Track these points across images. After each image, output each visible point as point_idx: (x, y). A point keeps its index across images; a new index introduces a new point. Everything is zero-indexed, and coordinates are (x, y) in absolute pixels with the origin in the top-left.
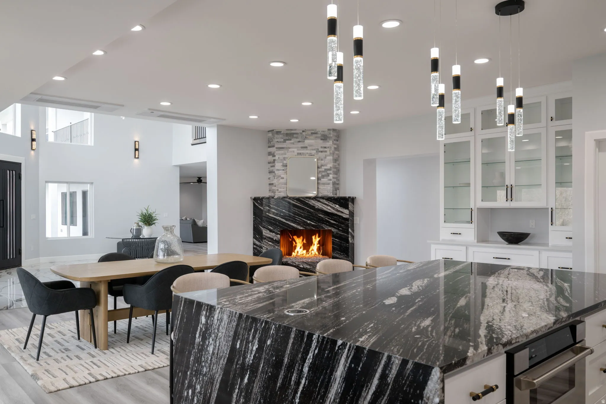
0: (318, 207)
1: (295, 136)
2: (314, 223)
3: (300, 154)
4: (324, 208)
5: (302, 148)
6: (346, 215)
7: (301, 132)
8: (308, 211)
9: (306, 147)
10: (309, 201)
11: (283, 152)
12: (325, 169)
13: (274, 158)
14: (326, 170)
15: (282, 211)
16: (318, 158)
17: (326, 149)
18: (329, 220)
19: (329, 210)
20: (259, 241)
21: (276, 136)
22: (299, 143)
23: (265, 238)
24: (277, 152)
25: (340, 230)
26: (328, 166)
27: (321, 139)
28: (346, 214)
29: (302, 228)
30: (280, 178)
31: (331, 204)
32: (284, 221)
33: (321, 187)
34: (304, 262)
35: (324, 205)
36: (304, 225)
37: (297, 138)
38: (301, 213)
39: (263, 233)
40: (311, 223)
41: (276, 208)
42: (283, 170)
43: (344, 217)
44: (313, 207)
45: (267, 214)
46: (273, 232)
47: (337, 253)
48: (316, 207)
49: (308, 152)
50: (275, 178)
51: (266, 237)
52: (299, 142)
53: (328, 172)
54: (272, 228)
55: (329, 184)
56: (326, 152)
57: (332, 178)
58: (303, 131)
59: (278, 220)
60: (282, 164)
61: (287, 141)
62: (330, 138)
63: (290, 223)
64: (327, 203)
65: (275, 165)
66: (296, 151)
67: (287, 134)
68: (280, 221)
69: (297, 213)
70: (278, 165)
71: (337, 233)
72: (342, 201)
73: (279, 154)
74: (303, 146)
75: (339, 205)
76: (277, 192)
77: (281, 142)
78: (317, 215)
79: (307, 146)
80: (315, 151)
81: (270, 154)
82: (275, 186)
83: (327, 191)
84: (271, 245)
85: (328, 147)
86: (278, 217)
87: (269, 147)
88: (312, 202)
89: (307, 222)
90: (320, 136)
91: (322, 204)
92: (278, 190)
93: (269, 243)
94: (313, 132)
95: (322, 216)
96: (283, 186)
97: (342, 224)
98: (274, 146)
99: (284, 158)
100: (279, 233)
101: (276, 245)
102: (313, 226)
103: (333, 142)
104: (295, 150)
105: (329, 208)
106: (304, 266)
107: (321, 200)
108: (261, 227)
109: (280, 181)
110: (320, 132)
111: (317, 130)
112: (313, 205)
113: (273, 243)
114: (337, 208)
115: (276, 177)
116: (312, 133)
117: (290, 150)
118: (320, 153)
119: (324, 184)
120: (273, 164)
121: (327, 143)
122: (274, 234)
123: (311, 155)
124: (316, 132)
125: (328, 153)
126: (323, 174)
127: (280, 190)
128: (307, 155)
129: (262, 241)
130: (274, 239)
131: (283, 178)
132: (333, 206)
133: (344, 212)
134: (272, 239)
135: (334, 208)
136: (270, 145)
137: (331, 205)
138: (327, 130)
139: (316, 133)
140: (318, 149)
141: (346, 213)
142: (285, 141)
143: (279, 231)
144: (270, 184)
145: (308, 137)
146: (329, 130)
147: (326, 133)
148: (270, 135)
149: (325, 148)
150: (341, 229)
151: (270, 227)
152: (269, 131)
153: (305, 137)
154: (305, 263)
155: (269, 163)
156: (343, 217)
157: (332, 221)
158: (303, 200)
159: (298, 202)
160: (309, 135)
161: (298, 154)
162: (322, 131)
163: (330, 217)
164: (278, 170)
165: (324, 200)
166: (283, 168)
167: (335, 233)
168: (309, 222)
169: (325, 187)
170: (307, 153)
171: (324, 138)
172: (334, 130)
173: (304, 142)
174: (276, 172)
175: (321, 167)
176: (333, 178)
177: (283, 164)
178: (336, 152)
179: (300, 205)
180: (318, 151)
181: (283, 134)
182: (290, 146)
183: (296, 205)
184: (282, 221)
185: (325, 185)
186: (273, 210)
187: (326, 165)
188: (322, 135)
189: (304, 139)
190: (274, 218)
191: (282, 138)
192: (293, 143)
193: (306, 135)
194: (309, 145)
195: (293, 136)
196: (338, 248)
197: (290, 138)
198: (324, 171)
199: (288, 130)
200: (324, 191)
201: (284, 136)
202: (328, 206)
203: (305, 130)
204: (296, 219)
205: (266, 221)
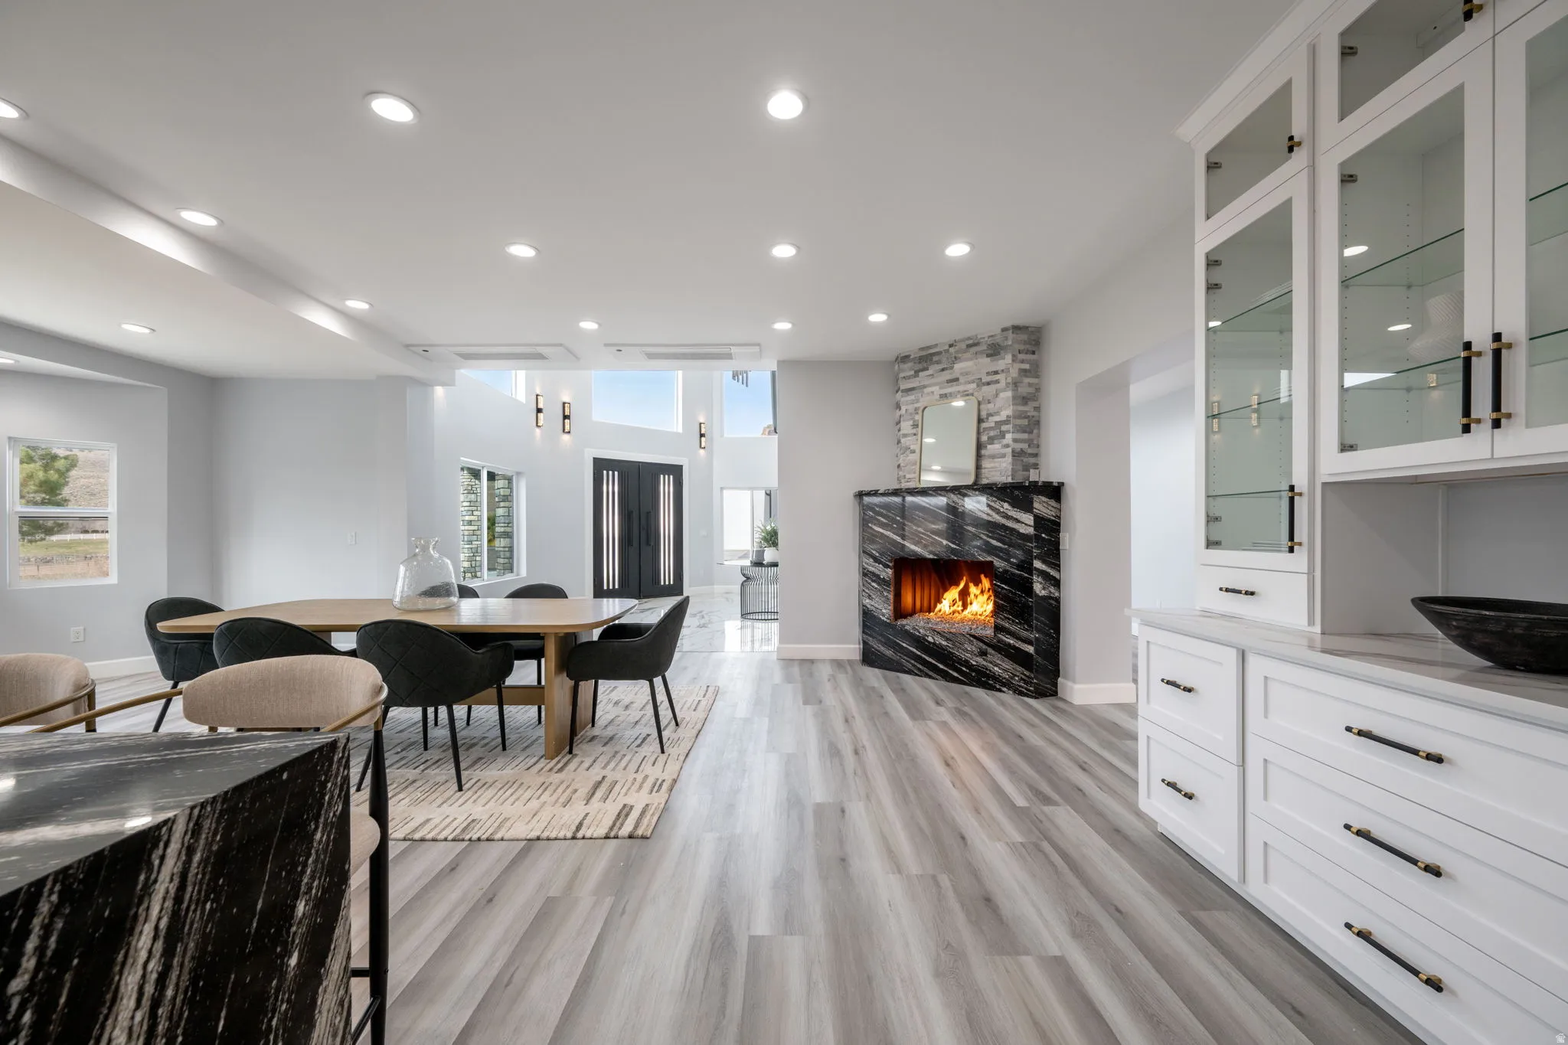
0: (965, 509)
1: (935, 358)
2: (956, 544)
3: (946, 395)
4: (976, 510)
5: (949, 381)
6: (1026, 527)
7: (947, 347)
8: (944, 519)
9: (957, 379)
10: (946, 496)
11: (913, 397)
12: (996, 422)
13: (900, 413)
14: (999, 424)
15: (895, 519)
16: (981, 399)
17: (997, 377)
18: (988, 539)
19: (988, 514)
21: (904, 366)
22: (944, 372)
23: (866, 575)
24: (902, 399)
25: (1012, 563)
26: (1003, 416)
27: (988, 356)
28: (1026, 524)
29: (931, 556)
30: (908, 452)
31: (991, 501)
32: (899, 539)
33: (986, 464)
36: (936, 548)
37: (938, 362)
38: (930, 522)
39: (864, 564)
40: (951, 544)
41: (884, 512)
42: (914, 435)
43: (1021, 531)
44: (954, 509)
45: (870, 525)
46: (880, 562)
47: (1006, 618)
48: (960, 510)
49: (961, 388)
50: (902, 454)
51: (868, 571)
52: (943, 370)
55: (1003, 456)
56: (997, 382)
57: (1011, 442)
58: (951, 346)
59: (888, 537)
60: (911, 423)
61: (920, 374)
62: (1005, 348)
63: (909, 545)
64: (984, 500)
65: (902, 425)
66: (937, 391)
67: (921, 359)
68: (892, 539)
69: (923, 522)
70: (906, 426)
71: (1005, 571)
72: (1016, 493)
73: (908, 403)
74: (949, 377)
75: (1009, 503)
76: (903, 481)
77: (909, 377)
78: (962, 527)
79: (958, 376)
80: (974, 386)
81: (897, 406)
82: (901, 470)
83: (1000, 472)
84: (876, 588)
85: (1003, 371)
86: (889, 533)
87: (896, 392)
88: (953, 498)
89: (941, 543)
90: (985, 347)
92: (904, 477)
93: (874, 584)
94: (971, 342)
95: (973, 530)
96: (912, 467)
97: (1018, 549)
98: (900, 389)
99: (916, 409)
100: (891, 564)
101: (885, 589)
102: (953, 551)
103: (1014, 356)
104: (936, 389)
105: (987, 509)
109: (908, 458)
110: (986, 339)
111: (979, 337)
112: (954, 504)
113: (879, 584)
114: (1005, 511)
115: (904, 451)
116: (969, 346)
117: (926, 390)
118: (985, 388)
119: (993, 457)
121: (1001, 362)
122: (881, 566)
124: (976, 341)
125: (1003, 384)
126: (992, 433)
127: (908, 476)
130: (881, 577)
131: (913, 452)
132: (998, 505)
133: (1022, 520)
134: (878, 576)
136: (896, 388)
137: (992, 504)
138: (999, 331)
139: (977, 344)
140: (981, 379)
141: (1027, 522)
142: (917, 373)
143: (890, 561)
144: (898, 467)
145: (960, 355)
146: (1004, 330)
147: (999, 339)
148: (896, 366)
149: (996, 373)
150: (1015, 561)
151: (875, 552)
153: (955, 358)
154: (938, 633)
155: (894, 425)
156: (1018, 532)
157: (994, 542)
158: (934, 494)
160: (965, 352)
161: (941, 396)
162: (989, 337)
163: (989, 531)
164: (905, 436)
165: (977, 493)
166: (914, 431)
167: (1001, 570)
168: (945, 542)
169: (997, 465)
170: (959, 392)
171: (994, 350)
172: (1016, 328)
173: (952, 368)
174: (902, 441)
175: (987, 418)
176: (1015, 441)
177: (914, 421)
178: (1027, 380)
179: (928, 506)
180: (981, 383)
181: (914, 359)
182: (926, 383)
183: (921, 505)
184: (895, 540)
185: (996, 460)
186: (880, 518)
187: (997, 413)
188: (989, 345)
189: (953, 361)
190: (882, 534)
191: (911, 369)
192: (932, 375)
193: (956, 352)
194: (961, 374)
195: (931, 360)
196: (1006, 606)
197: (925, 365)
198: (992, 427)
199: (922, 349)
200: (993, 473)
201: (916, 363)
202: (985, 507)
203: (954, 342)
204: (921, 535)
205: (868, 540)
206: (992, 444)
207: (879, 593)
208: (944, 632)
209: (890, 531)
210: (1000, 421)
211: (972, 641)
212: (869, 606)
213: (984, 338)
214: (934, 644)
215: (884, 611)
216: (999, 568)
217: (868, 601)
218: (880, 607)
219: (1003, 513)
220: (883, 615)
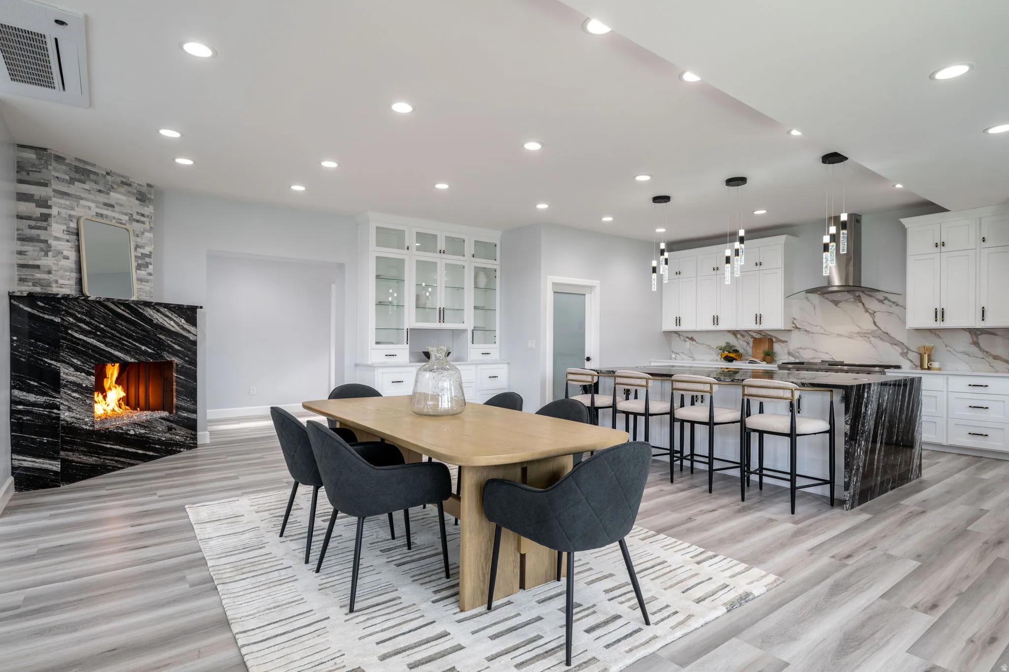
0: (156, 320)
1: (92, 176)
2: (151, 349)
3: (102, 215)
4: (165, 323)
5: (105, 204)
6: (193, 336)
7: (105, 173)
8: (144, 330)
9: (112, 206)
10: (144, 310)
11: (68, 203)
12: (142, 254)
13: (45, 211)
15: (99, 327)
17: (143, 219)
18: (173, 344)
19: (173, 326)
20: (44, 394)
21: (54, 164)
22: (101, 194)
23: (65, 386)
24: (53, 199)
25: (186, 361)
26: (147, 250)
27: (138, 199)
28: (193, 334)
29: (133, 360)
30: (60, 257)
31: (174, 316)
32: (102, 346)
34: (136, 424)
35: (165, 318)
36: (137, 353)
37: (95, 182)
38: (132, 331)
39: (62, 374)
40: (147, 349)
41: (88, 319)
42: (68, 241)
43: (191, 338)
44: (149, 321)
45: (70, 331)
46: (81, 371)
47: (183, 399)
48: (154, 322)
49: (116, 215)
50: (46, 255)
51: (67, 382)
52: (100, 191)
53: (147, 260)
54: (79, 363)
55: (148, 281)
56: (143, 223)
58: (108, 174)
59: (91, 344)
60: (65, 227)
61: (76, 183)
62: (149, 200)
63: (112, 351)
64: (170, 315)
65: (49, 225)
66: (95, 209)
67: (77, 170)
68: (95, 346)
69: (125, 331)
70: (56, 229)
71: (183, 366)
72: (189, 312)
73: (60, 206)
74: (106, 201)
75: (185, 320)
76: (54, 285)
77: (63, 180)
78: (156, 335)
79: (113, 203)
80: (127, 218)
81: (24, 197)
82: (49, 272)
83: (146, 294)
84: (77, 398)
85: (148, 216)
86: (92, 340)
87: (21, 181)
88: (149, 312)
89: (140, 349)
90: (135, 191)
91: (163, 316)
92: (56, 282)
93: (74, 394)
94: (124, 180)
95: (163, 337)
96: (67, 274)
97: (189, 351)
98: (45, 185)
99: (70, 216)
100: (94, 371)
101: (87, 397)
102: (150, 355)
104: (93, 205)
105: (172, 323)
106: (136, 430)
107: (162, 309)
109: (61, 263)
110: (136, 185)
111: (130, 180)
112: (150, 317)
113: (81, 393)
115: (50, 254)
116: (123, 183)
117: (82, 202)
118: (134, 223)
120: (44, 224)
121: (146, 208)
122: (83, 374)
123: (121, 223)
124: (129, 182)
125: (147, 226)
127: (61, 281)
128: (114, 221)
129: (59, 392)
130: (84, 385)
131: (67, 258)
132: (177, 320)
133: (191, 331)
134: (79, 385)
135: (178, 325)
136: (24, 175)
137: (175, 319)
138: (145, 184)
139: (129, 185)
140: (132, 215)
141: (194, 333)
142: (72, 181)
143: (93, 368)
144: (23, 266)
145: (115, 186)
146: (149, 185)
147: (144, 189)
148: (31, 155)
149: (143, 215)
150: (187, 359)
151: (75, 361)
152: (22, 146)
153: (112, 186)
154: (139, 424)
155: (20, 218)
156: (189, 339)
157: (176, 347)
158: (135, 307)
159: (127, 310)
160: (118, 185)
161: (98, 214)
162: (138, 184)
163: (174, 339)
164: (57, 239)
165: (166, 310)
167: (180, 366)
168: (143, 348)
169: (143, 287)
170: (114, 217)
171: (142, 198)
173: (108, 194)
174: (52, 243)
175: (137, 249)
177: (68, 227)
179: (130, 316)
180: (132, 219)
181: (68, 165)
182: (82, 195)
183: (123, 315)
184: (99, 348)
186: (82, 325)
187: (142, 247)
188: (139, 191)
189: (109, 188)
190: (84, 341)
191: (65, 173)
192: (89, 191)
193: (113, 182)
194: (117, 204)
195: (89, 176)
196: (183, 391)
197: (82, 177)
198: (139, 257)
199: (77, 159)
200: (141, 293)
201: (70, 169)
202: (171, 320)
203: (110, 172)
204: (124, 342)
205: (67, 348)
206: (140, 270)
207: (81, 403)
208: (143, 422)
209: (93, 338)
210: (145, 254)
211: (163, 423)
212: (68, 419)
213: (134, 183)
214: (135, 435)
215: (87, 420)
216: (178, 365)
217: (67, 414)
218: (81, 417)
219: (181, 325)
220: (86, 424)
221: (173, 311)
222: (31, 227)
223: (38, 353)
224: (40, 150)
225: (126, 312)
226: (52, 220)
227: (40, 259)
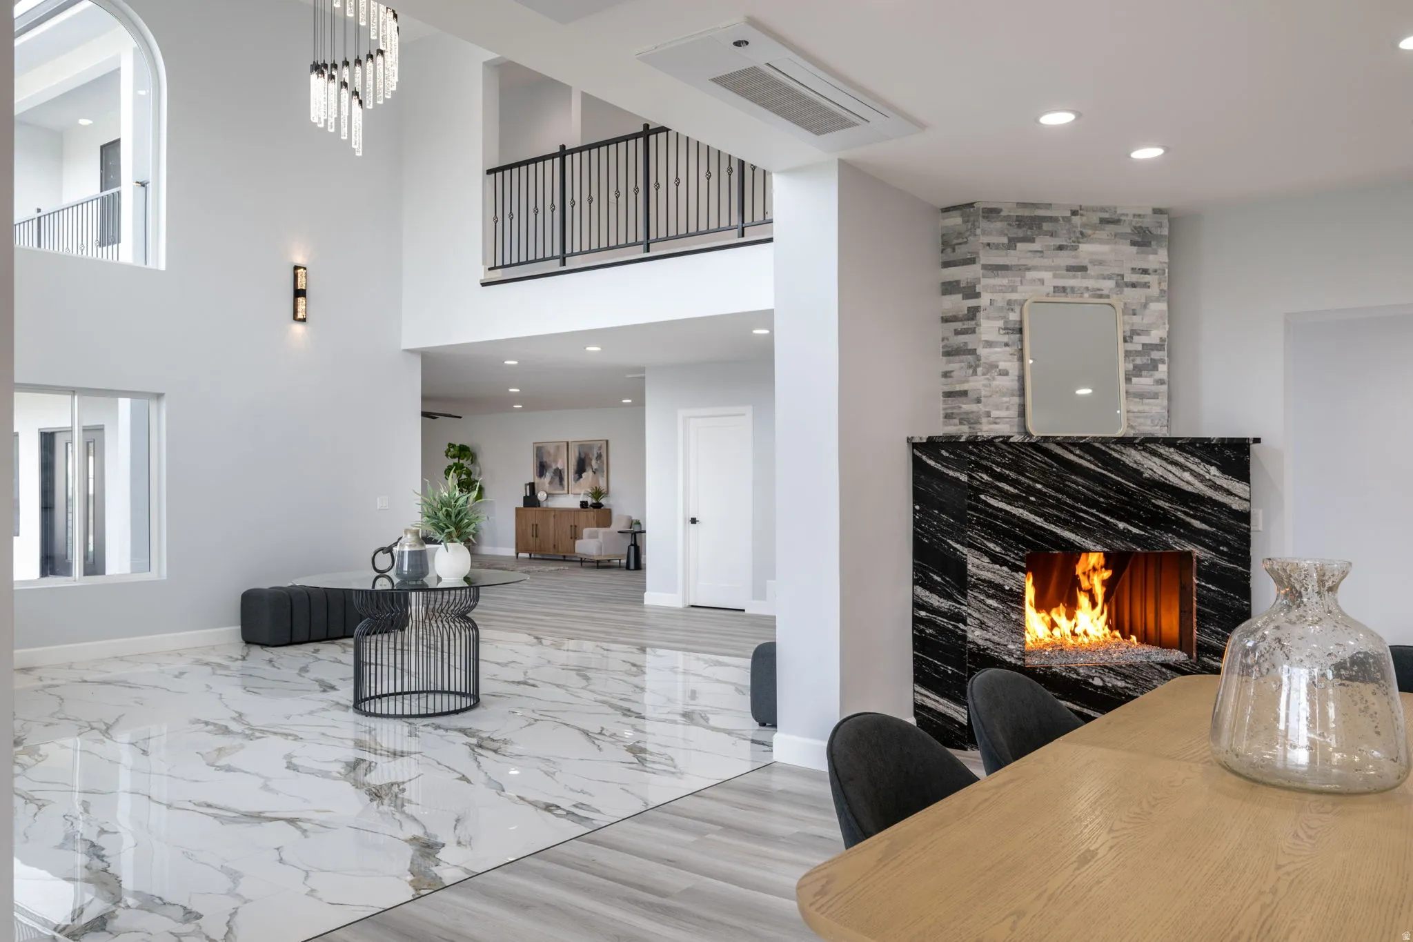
0: (1150, 472)
1: (1046, 226)
3: (1064, 289)
4: (1171, 477)
5: (1070, 269)
6: (1241, 501)
7: (1068, 214)
8: (1121, 489)
9: (1083, 269)
10: (1122, 453)
11: (1005, 281)
12: (1143, 345)
13: (972, 303)
14: (1148, 348)
15: (1034, 488)
17: (1146, 278)
18: (1188, 519)
19: (1188, 483)
20: (949, 597)
21: (983, 224)
22: (1061, 253)
23: (975, 586)
24: (984, 281)
25: (1222, 553)
26: (1154, 336)
27: (1134, 243)
28: (1240, 497)
29: (1099, 548)
30: (994, 373)
31: (1192, 462)
32: (1039, 521)
33: (1132, 405)
34: (1106, 667)
35: (1170, 467)
36: (1107, 535)
37: (1052, 234)
38: (1096, 493)
39: (969, 567)
40: (1130, 528)
41: (1013, 475)
42: (1006, 345)
43: (1234, 507)
44: (1134, 474)
45: (982, 497)
46: (1002, 562)
47: (1213, 631)
48: (1145, 475)
49: (1091, 283)
50: (975, 373)
51: (978, 579)
52: (1060, 248)
54: (998, 549)
55: (1155, 396)
56: (1146, 285)
58: (1074, 213)
59: (1019, 518)
60: (1001, 323)
61: (1019, 245)
62: (1159, 238)
63: (1058, 531)
64: (1181, 460)
65: (978, 325)
66: (1051, 281)
67: (1020, 222)
68: (1027, 522)
69: (1083, 494)
70: (989, 328)
71: (1213, 565)
72: (1228, 452)
73: (994, 289)
74: (1072, 262)
75: (1219, 468)
76: (984, 420)
77: (997, 247)
78: (1150, 502)
79: (1085, 262)
80: (1111, 284)
81: (949, 288)
82: (978, 401)
83: (1152, 421)
84: (995, 609)
85: (1155, 271)
86: (1021, 511)
87: (946, 264)
88: (1132, 457)
89: (1114, 528)
90: (1129, 231)
91: (1164, 464)
92: (988, 414)
93: (990, 602)
94: (1106, 215)
95: (1166, 505)
96: (1005, 399)
97: (1229, 533)
98: (972, 261)
99: (1009, 302)
100: (1024, 565)
101: (1013, 608)
102: (1135, 539)
103: (1168, 252)
104: (1046, 276)
105: (1187, 476)
106: (1107, 679)
107: (1163, 450)
108: (958, 546)
109: (995, 383)
110: (1130, 218)
111: (1119, 212)
112: (1135, 466)
113: (1002, 601)
114: (1212, 478)
115: (979, 370)
116: (1104, 221)
117: (1030, 275)
118: (1127, 291)
119: (1140, 395)
120: (971, 324)
121: (1151, 257)
122: (1005, 568)
123: (1101, 296)
124: (1115, 217)
125: (1154, 291)
126: (1140, 360)
127: (995, 414)
128: (1086, 295)
129: (965, 596)
130: (1007, 588)
131: (1005, 373)
132: (1201, 469)
133: (1235, 491)
134: (999, 587)
135: (1202, 479)
136: (951, 257)
137: (1194, 467)
138: (1150, 212)
139: (1116, 222)
140: (1122, 276)
141: (1241, 495)
142: (1012, 243)
143: (1022, 560)
144: (948, 395)
145: (1089, 232)
146: (1158, 211)
147: (1148, 222)
148: (955, 220)
149: (1145, 271)
150: (1225, 550)
151: (991, 545)
152: (946, 210)
153: (1082, 233)
154: (1111, 669)
155: (945, 320)
156: (1230, 508)
157: (1197, 524)
158: (1104, 448)
159: (1087, 456)
160: (1095, 228)
161: (1057, 289)
162: (1134, 216)
163: (1191, 508)
164: (989, 344)
165: (1172, 450)
166: (1005, 339)
167: (1206, 563)
168: (1121, 525)
169: (1146, 408)
170: (1087, 288)
171: (1143, 239)
173: (1075, 248)
174: (982, 351)
175: (1131, 337)
177: (1006, 322)
179: (1093, 467)
180: (1121, 283)
181: (1007, 218)
182: (1030, 263)
183: (1080, 465)
184: (1033, 524)
185: (1144, 400)
186: (1003, 485)
187: (1146, 332)
188: (1135, 228)
189: (1078, 238)
190: (1007, 512)
191: (1002, 233)
192: (1041, 252)
193: (1084, 225)
194: (1092, 262)
195: (1040, 227)
196: (1215, 615)
197: (1029, 233)
198: (1139, 351)
199: (1022, 205)
200: (1141, 420)
201: (1010, 225)
202: (1184, 471)
203: (1078, 208)
204: (1081, 514)
205: (978, 523)
206: (1140, 376)
207: (1001, 617)
208: (1121, 667)
209: (1023, 507)
210: (1151, 344)
211: (1164, 673)
212: (980, 642)
213: (1127, 215)
214: (1104, 688)
215: (1011, 646)
216: (1203, 561)
217: (978, 632)
218: (1002, 641)
219: (1210, 480)
220: (1011, 654)
221: (1188, 452)
222: (957, 333)
223: (942, 531)
224: (965, 208)
225: (1085, 459)
226: (981, 315)
227: (967, 381)
